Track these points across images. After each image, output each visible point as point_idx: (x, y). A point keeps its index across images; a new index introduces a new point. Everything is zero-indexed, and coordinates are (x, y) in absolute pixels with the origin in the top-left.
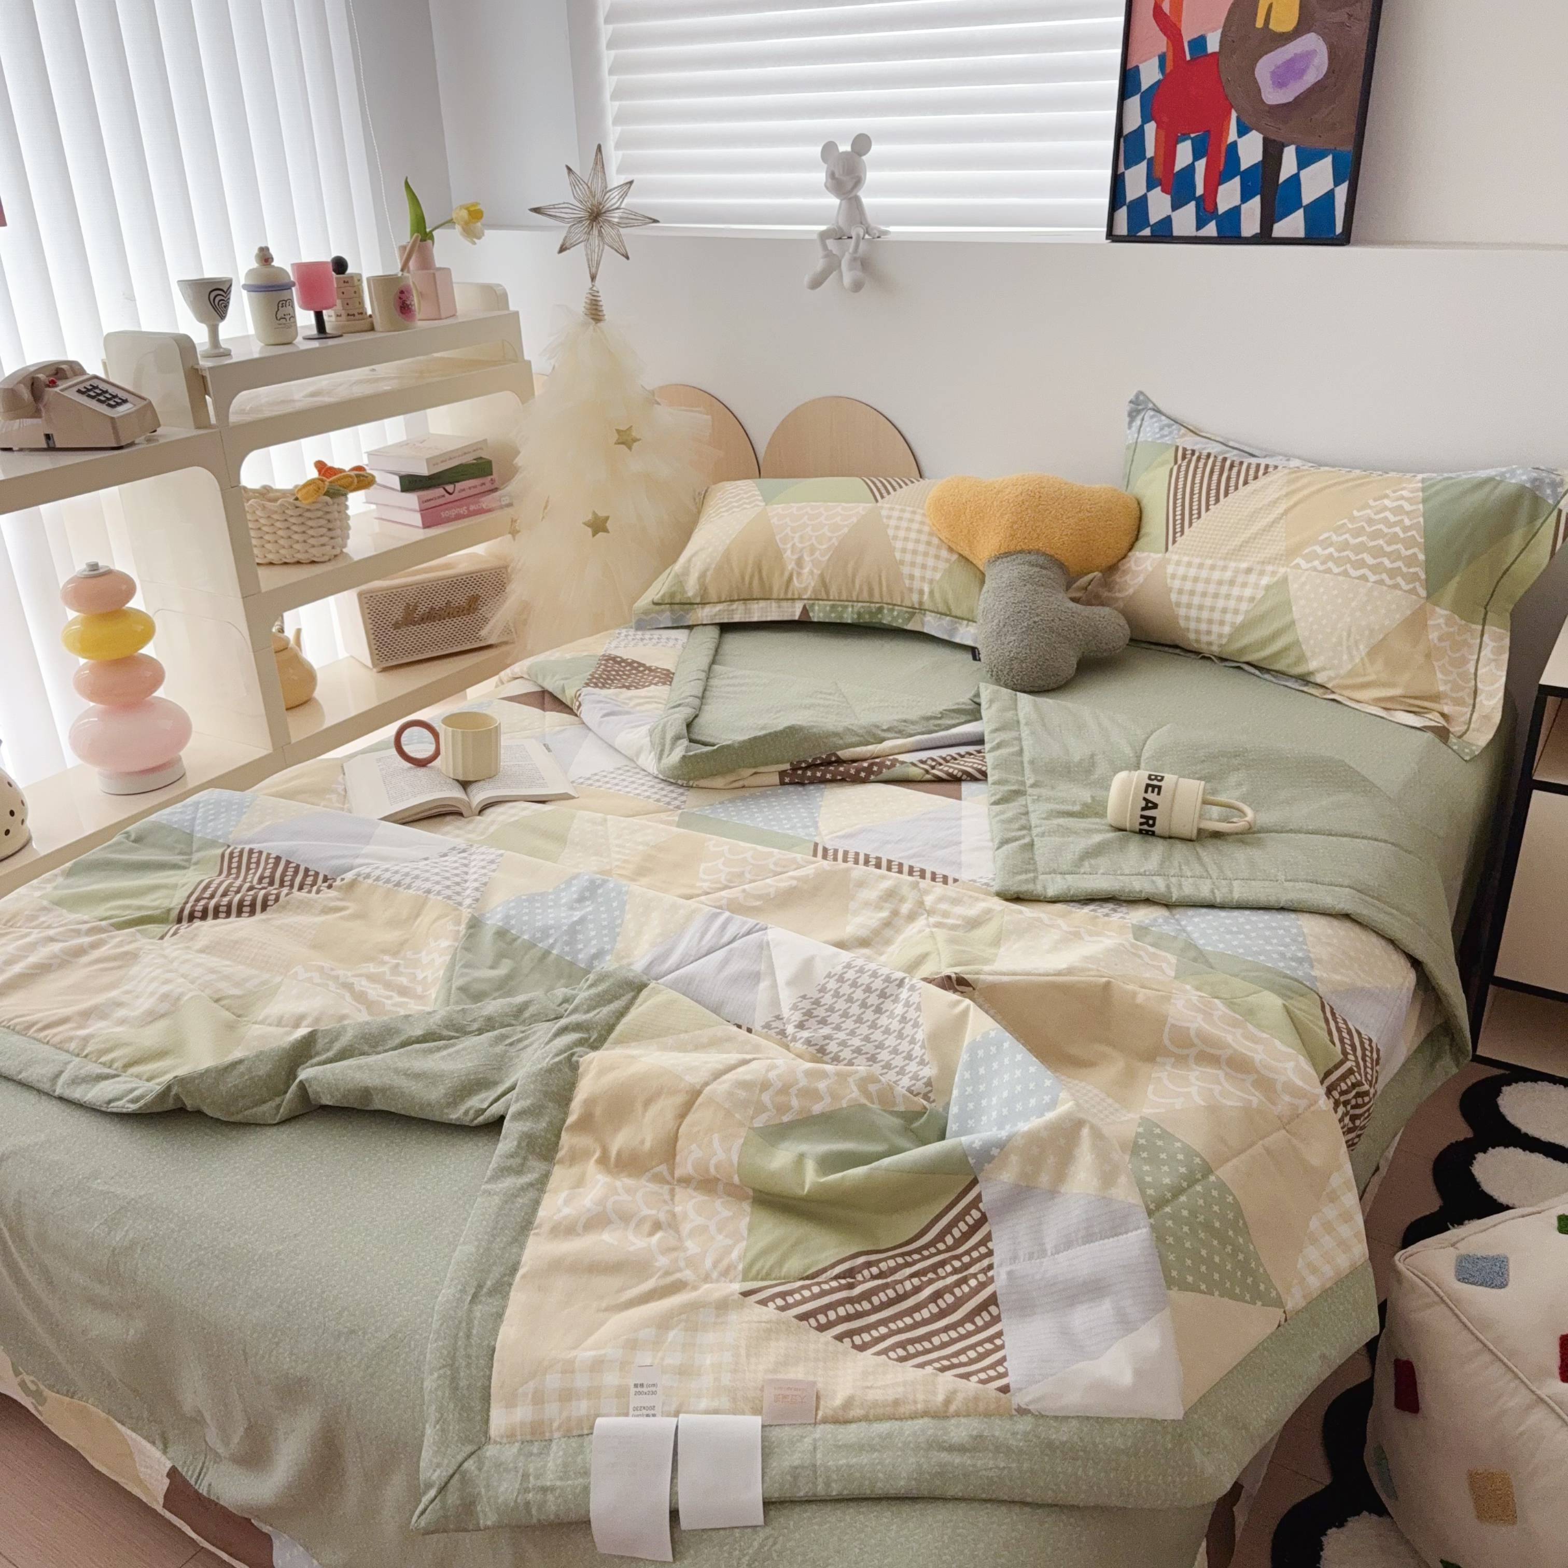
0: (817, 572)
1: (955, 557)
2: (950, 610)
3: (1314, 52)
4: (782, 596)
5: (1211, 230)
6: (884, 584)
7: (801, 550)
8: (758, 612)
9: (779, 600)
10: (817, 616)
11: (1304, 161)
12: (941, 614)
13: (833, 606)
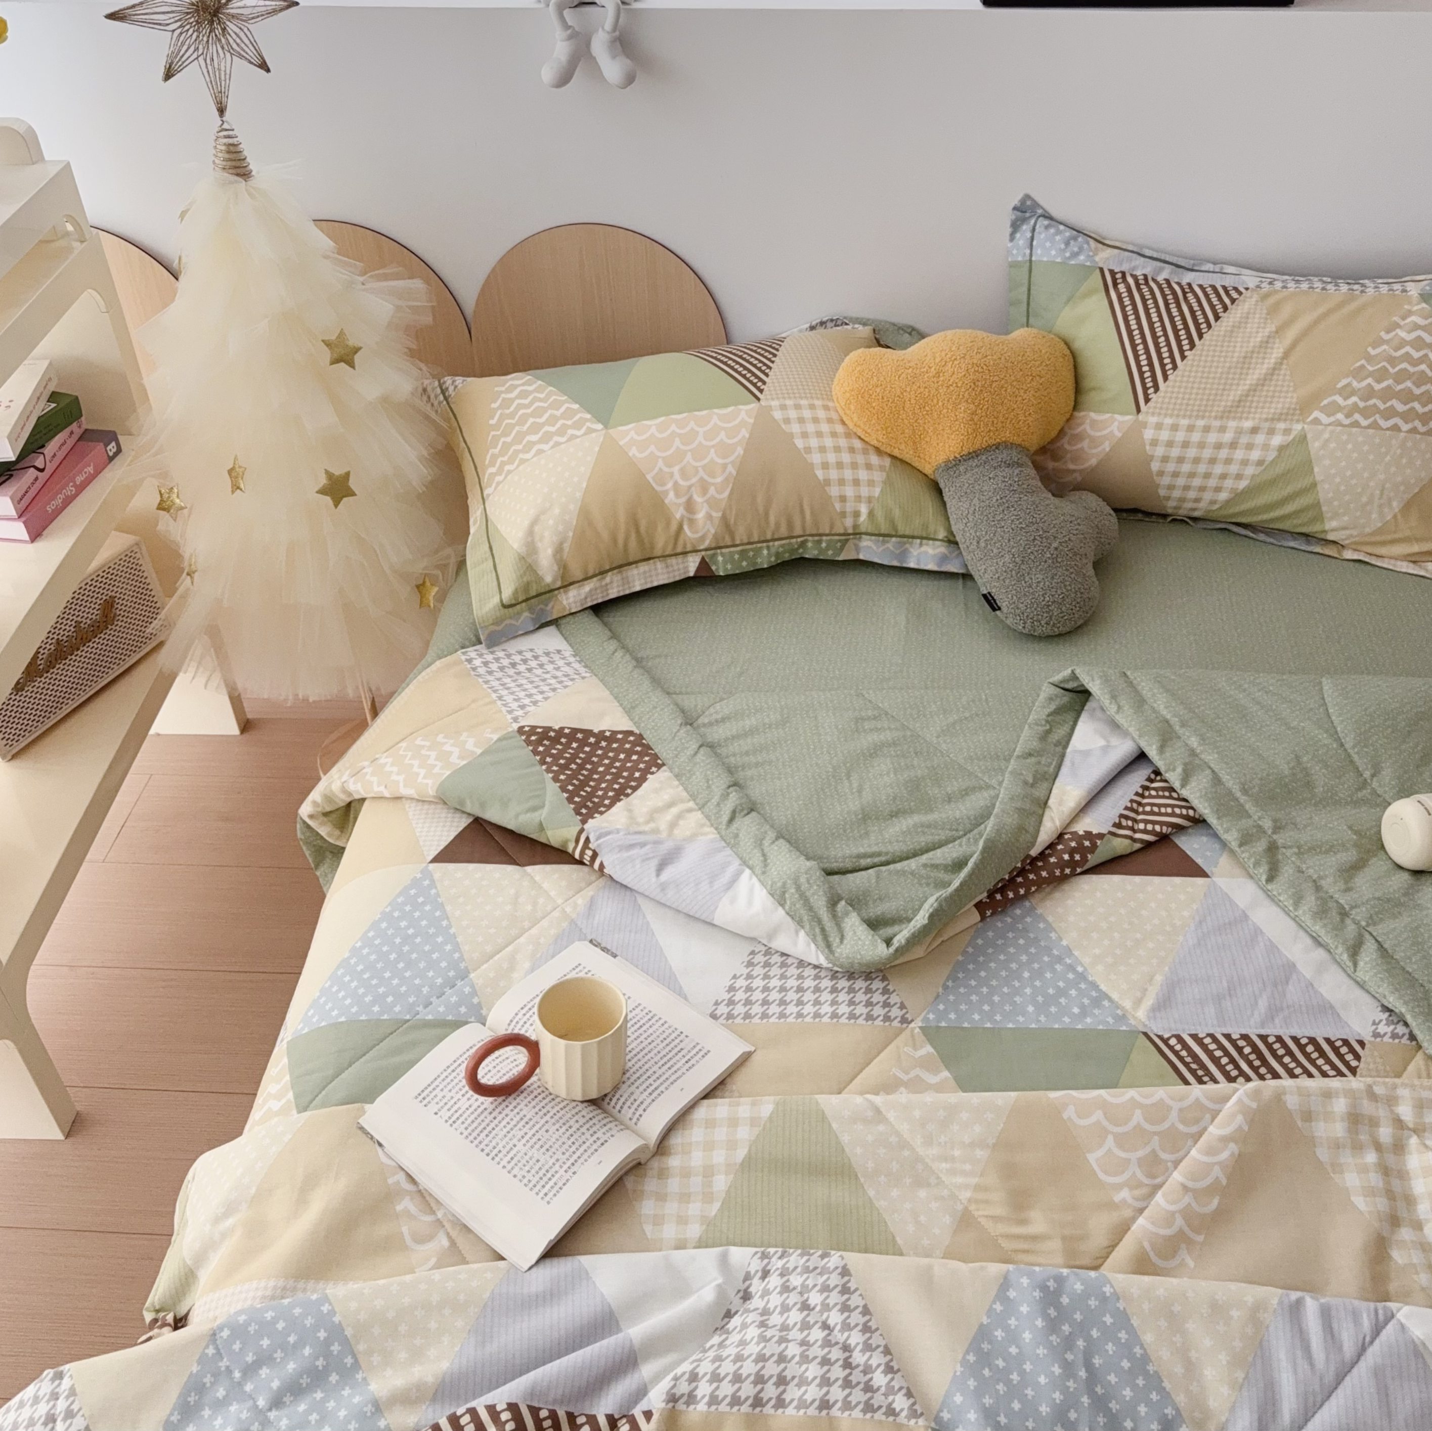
0: (717, 515)
1: (887, 461)
4: (668, 552)
6: (807, 510)
7: (690, 487)
8: (639, 579)
9: (665, 557)
10: (721, 567)
12: (885, 536)
13: (742, 553)
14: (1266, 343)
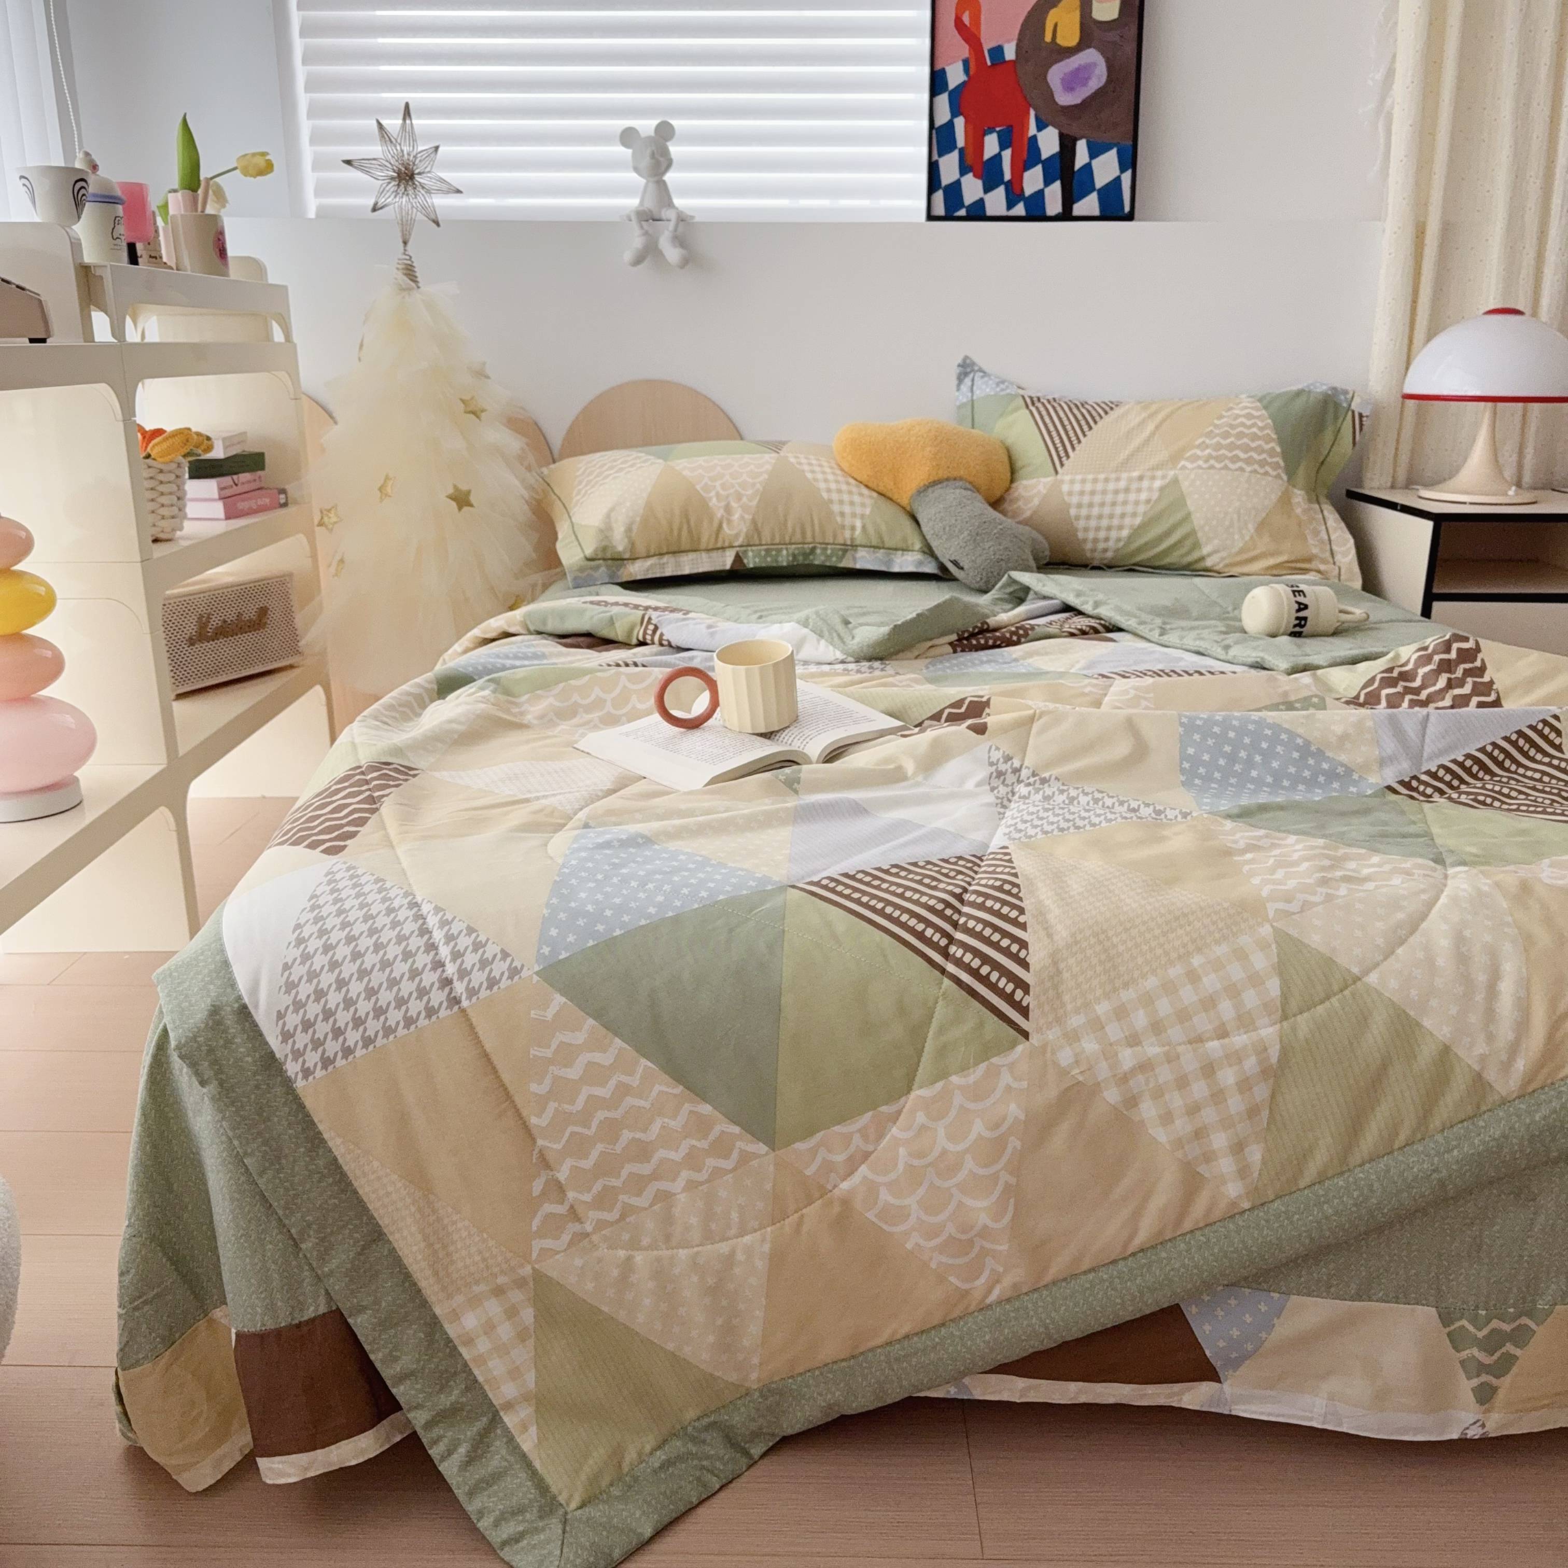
0: (748, 517)
1: (875, 494)
2: (883, 542)
3: (1095, 65)
4: (711, 546)
5: (1020, 209)
6: (816, 522)
7: (727, 497)
8: (688, 565)
9: (708, 550)
10: (751, 561)
11: (1093, 153)
12: (875, 547)
13: (767, 551)
14: (1143, 422)
